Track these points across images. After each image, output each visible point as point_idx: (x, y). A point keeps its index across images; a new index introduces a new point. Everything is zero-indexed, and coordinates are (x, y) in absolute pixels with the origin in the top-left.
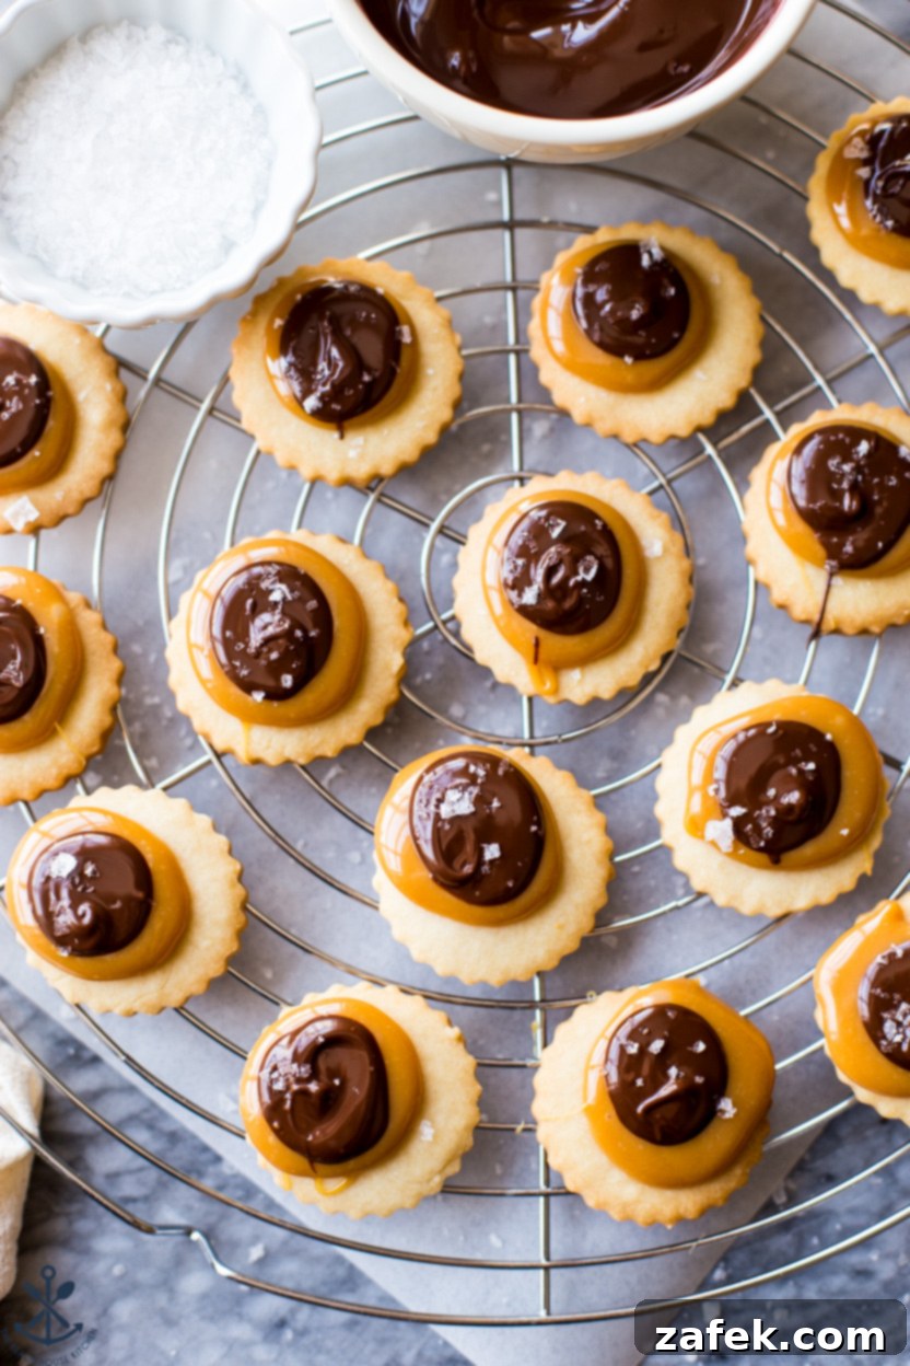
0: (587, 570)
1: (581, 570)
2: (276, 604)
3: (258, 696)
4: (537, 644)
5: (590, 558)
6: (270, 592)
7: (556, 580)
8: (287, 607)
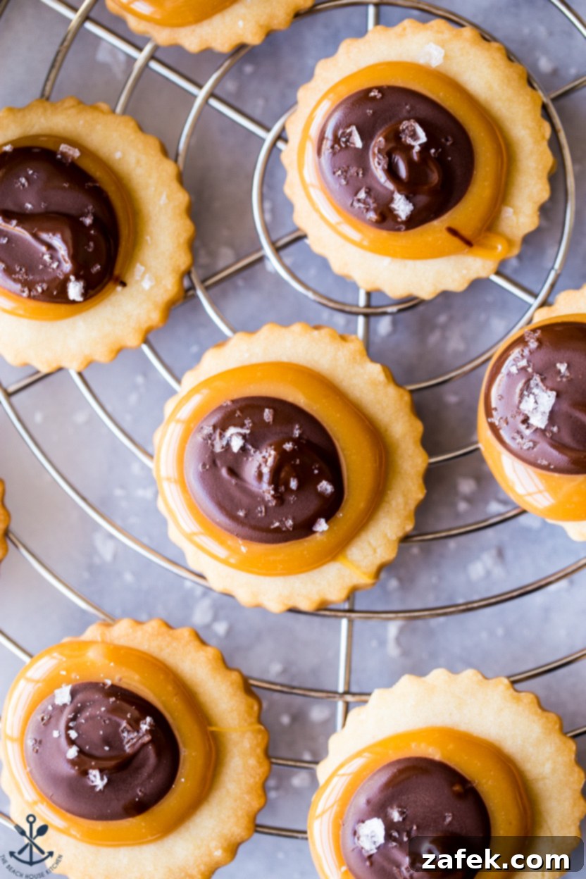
0: (414, 136)
1: (409, 141)
2: (243, 449)
3: (322, 526)
4: (453, 232)
5: (405, 124)
6: (228, 447)
7: (403, 171)
8: (253, 441)
